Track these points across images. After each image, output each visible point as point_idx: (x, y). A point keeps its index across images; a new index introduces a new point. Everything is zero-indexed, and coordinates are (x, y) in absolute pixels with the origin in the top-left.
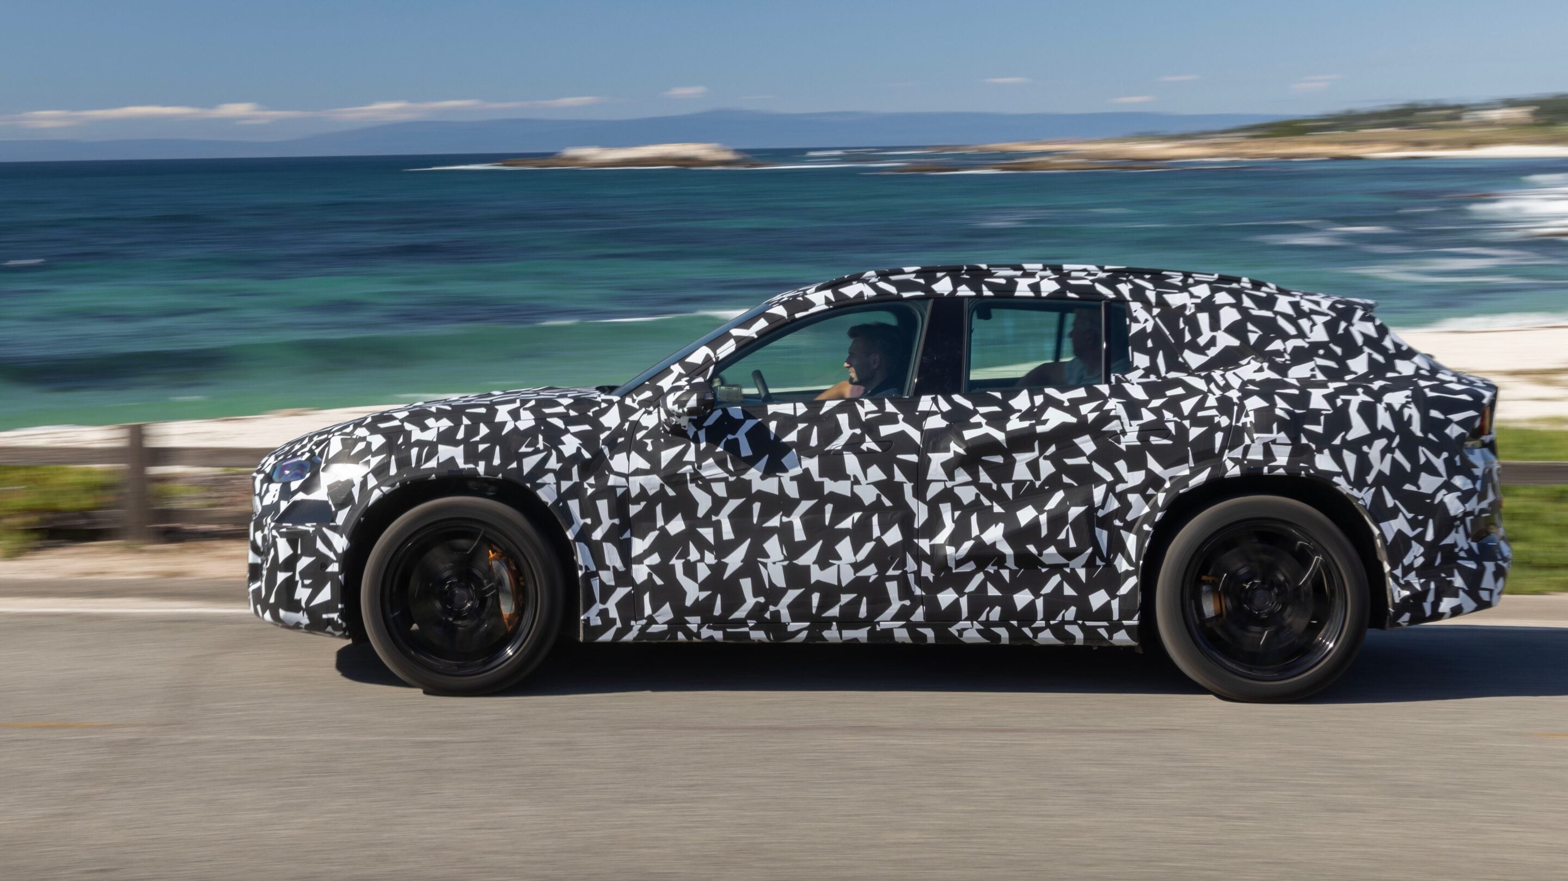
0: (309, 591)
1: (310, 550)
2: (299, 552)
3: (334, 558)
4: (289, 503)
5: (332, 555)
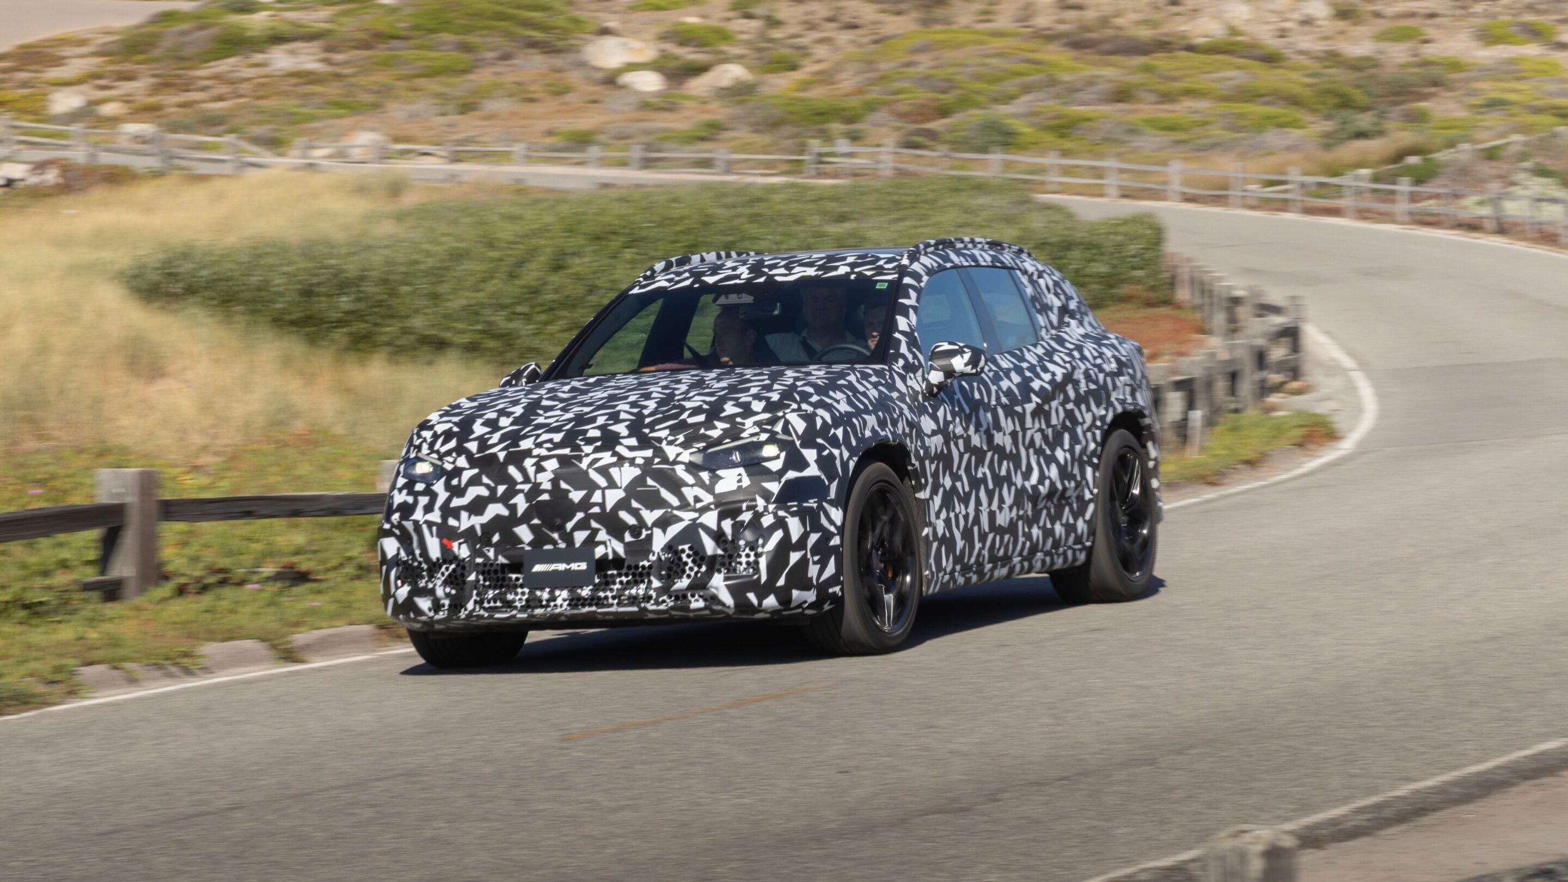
0: (818, 566)
1: (817, 527)
2: (808, 529)
3: (836, 532)
4: (782, 484)
5: (832, 529)
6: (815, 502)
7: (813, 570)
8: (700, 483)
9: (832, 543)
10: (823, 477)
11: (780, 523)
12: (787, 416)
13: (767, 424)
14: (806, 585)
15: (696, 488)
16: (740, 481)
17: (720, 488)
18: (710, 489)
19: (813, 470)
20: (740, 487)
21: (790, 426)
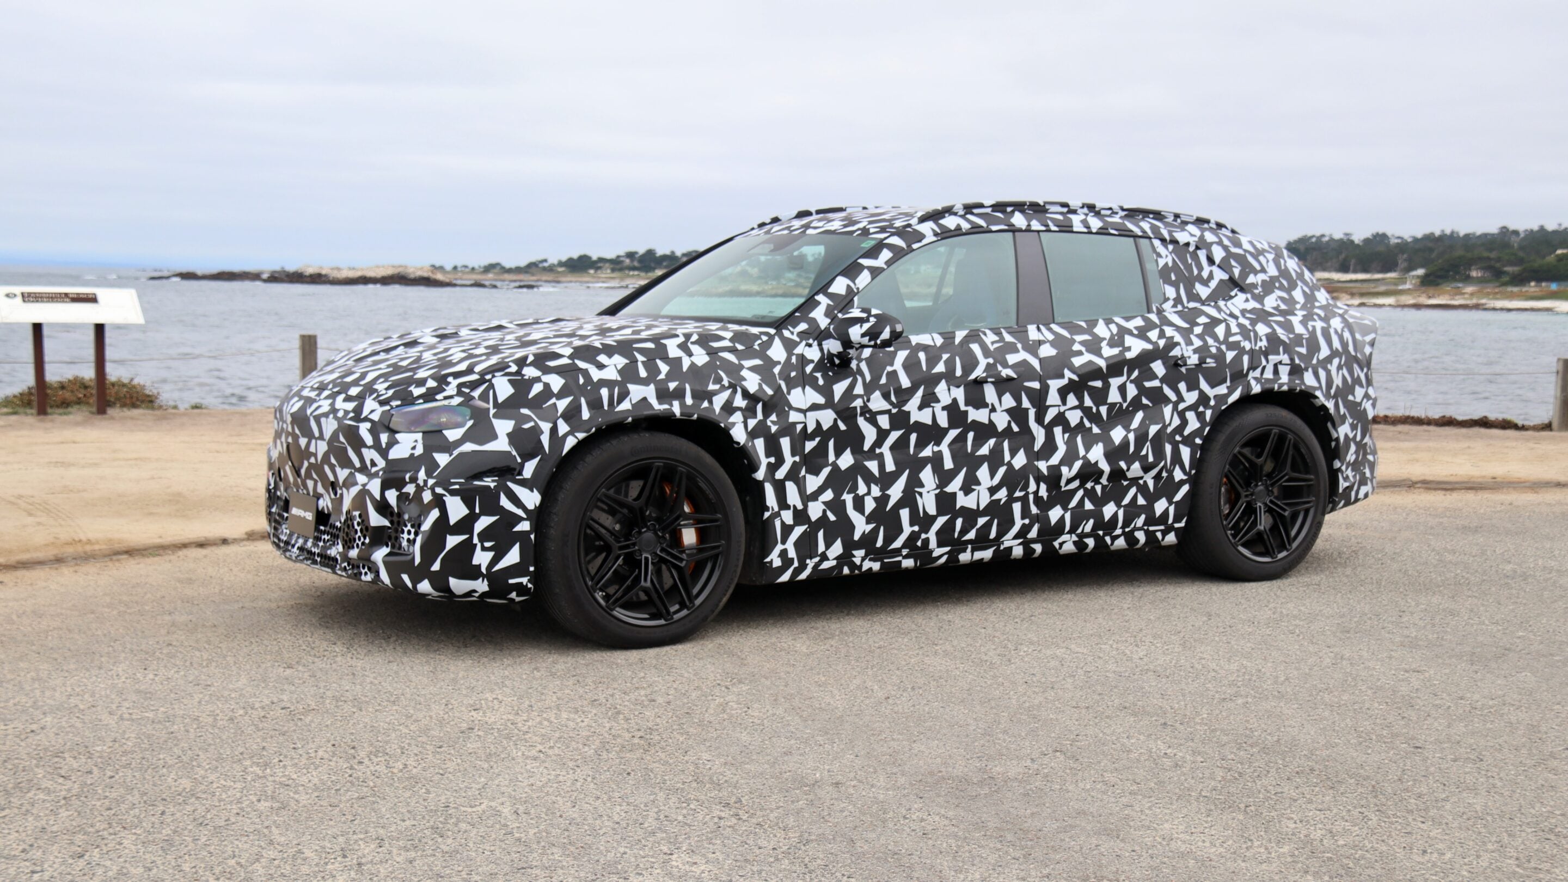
6: (493, 481)
7: (482, 558)
8: (377, 446)
9: (518, 528)
10: (514, 453)
11: (439, 502)
12: (494, 381)
13: (467, 387)
14: (473, 573)
15: (372, 451)
16: (414, 448)
17: (394, 454)
18: (384, 453)
19: (501, 444)
20: (412, 455)
21: (491, 392)
